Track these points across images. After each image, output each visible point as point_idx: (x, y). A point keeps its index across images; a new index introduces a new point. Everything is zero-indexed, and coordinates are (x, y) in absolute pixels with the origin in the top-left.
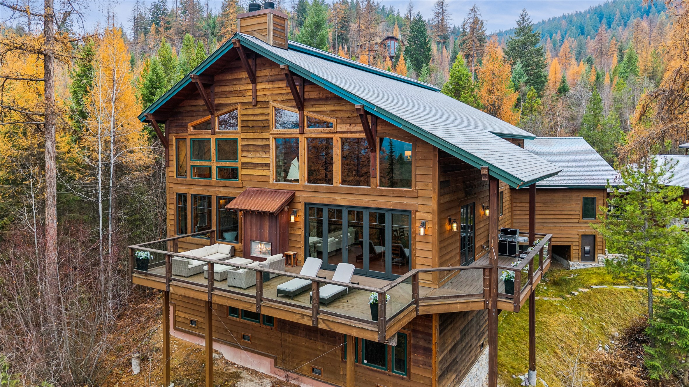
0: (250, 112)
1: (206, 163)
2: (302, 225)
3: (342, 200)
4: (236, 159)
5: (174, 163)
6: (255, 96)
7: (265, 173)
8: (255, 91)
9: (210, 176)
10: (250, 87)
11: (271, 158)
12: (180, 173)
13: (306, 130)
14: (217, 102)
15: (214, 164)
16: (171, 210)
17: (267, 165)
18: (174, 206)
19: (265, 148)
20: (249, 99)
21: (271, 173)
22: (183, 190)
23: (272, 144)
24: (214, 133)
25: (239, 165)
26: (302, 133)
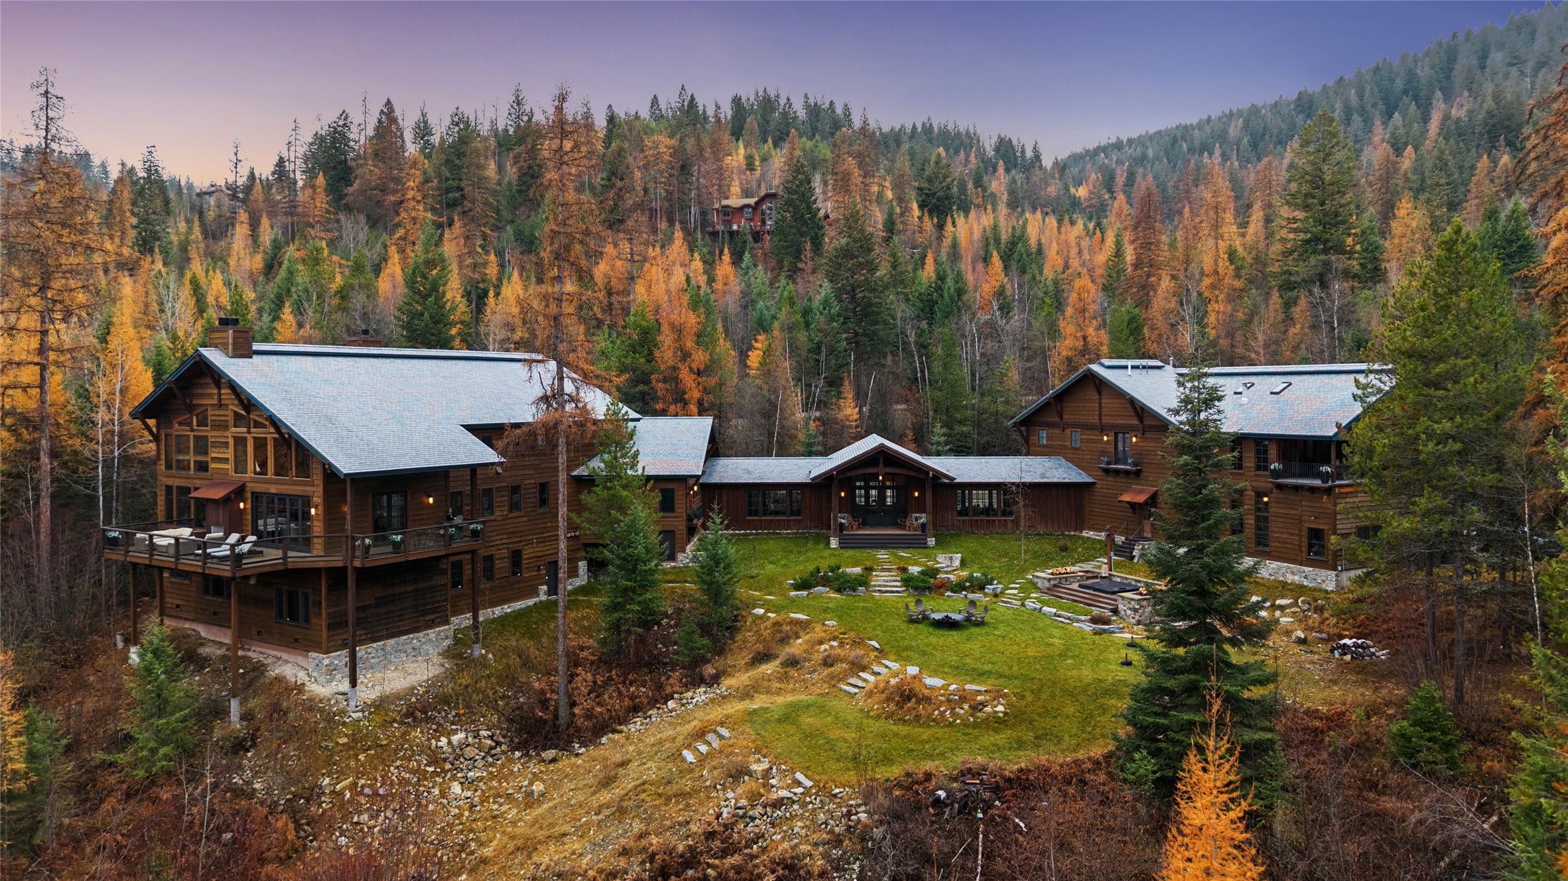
0: (217, 413)
1: (187, 458)
2: (249, 511)
3: (273, 489)
4: (206, 453)
5: (163, 456)
6: (220, 399)
7: (226, 466)
8: (220, 394)
9: (189, 469)
10: (216, 391)
11: (230, 454)
12: (169, 466)
13: (253, 430)
14: (195, 402)
15: (192, 458)
16: (161, 500)
17: (227, 459)
18: (163, 498)
19: (226, 444)
20: (215, 402)
21: (229, 466)
22: (170, 482)
23: (231, 441)
24: (192, 430)
25: (209, 459)
26: (249, 432)
